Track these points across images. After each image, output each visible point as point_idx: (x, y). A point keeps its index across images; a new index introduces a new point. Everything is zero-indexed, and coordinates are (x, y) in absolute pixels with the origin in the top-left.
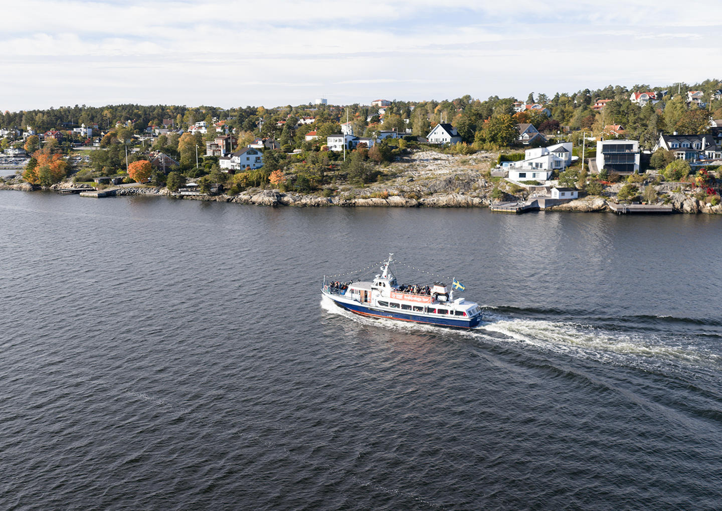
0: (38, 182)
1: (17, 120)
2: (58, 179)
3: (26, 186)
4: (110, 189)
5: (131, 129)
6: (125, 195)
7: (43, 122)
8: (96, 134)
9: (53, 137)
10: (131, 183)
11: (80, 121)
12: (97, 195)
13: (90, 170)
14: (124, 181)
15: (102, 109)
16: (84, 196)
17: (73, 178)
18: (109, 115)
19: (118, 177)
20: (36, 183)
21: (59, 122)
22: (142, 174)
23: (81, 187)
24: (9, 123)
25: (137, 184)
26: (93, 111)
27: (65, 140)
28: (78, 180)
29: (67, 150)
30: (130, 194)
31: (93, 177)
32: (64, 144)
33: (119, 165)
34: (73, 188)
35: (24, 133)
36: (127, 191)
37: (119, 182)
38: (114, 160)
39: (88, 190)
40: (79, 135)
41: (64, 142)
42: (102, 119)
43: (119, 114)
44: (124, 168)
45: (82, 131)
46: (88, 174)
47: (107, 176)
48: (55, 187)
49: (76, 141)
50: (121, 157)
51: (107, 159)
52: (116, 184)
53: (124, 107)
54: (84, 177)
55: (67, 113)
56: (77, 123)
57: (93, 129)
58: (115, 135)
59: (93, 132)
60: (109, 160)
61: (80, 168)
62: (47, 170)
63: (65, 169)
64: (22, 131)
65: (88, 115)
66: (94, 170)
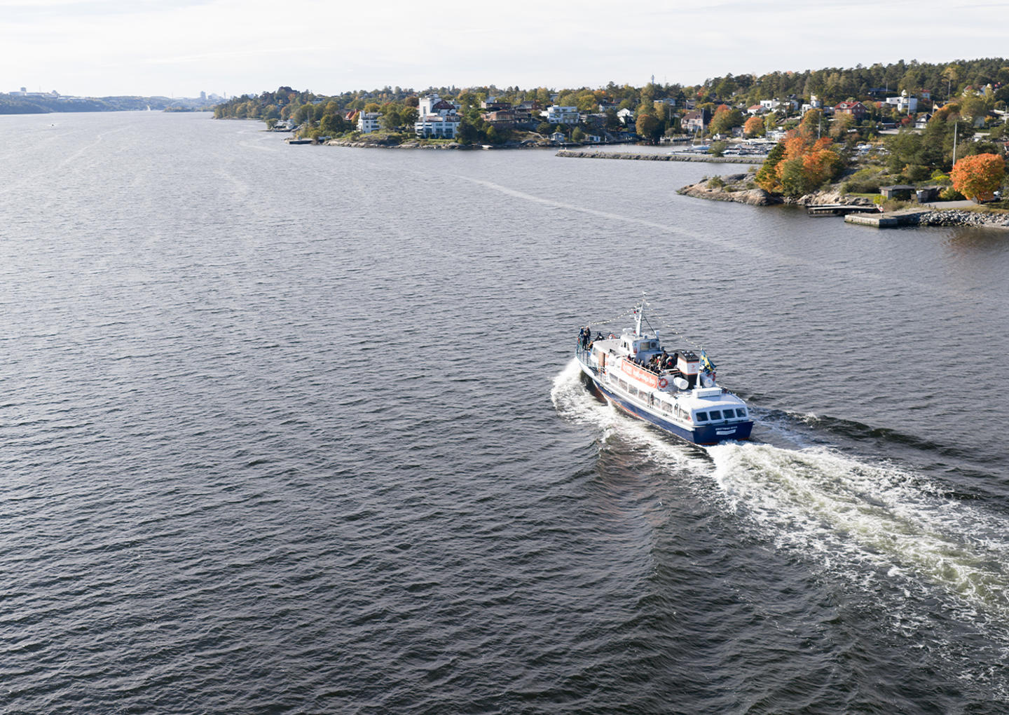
0: (776, 190)
1: (798, 85)
2: (815, 185)
3: (756, 195)
4: (909, 210)
5: (990, 100)
6: (939, 225)
7: (837, 87)
8: (924, 108)
9: (849, 112)
10: (956, 200)
11: (900, 86)
12: (878, 223)
13: (880, 170)
14: (942, 195)
15: (942, 67)
16: (852, 223)
17: (842, 185)
18: (952, 76)
19: (931, 187)
20: (775, 190)
21: (863, 87)
22: (981, 182)
23: (854, 204)
24: (786, 89)
25: (968, 204)
26: (926, 70)
27: (868, 117)
28: (850, 189)
29: (868, 135)
30: (950, 223)
31: (882, 185)
32: (866, 124)
33: (940, 161)
34: (838, 205)
35: (804, 106)
36: (943, 216)
37: (933, 196)
38: (930, 152)
39: (863, 211)
40: (893, 109)
41: (866, 121)
42: (939, 83)
43: (971, 73)
44: (947, 168)
45: (901, 102)
46: (874, 178)
47: (910, 182)
48: (807, 201)
49: (887, 120)
50: (946, 147)
51: (918, 148)
52: (923, 201)
53: (983, 63)
54: (864, 183)
55: (882, 73)
56: (895, 90)
57: (920, 99)
58: (956, 110)
59: (918, 105)
60: (920, 153)
61: (862, 166)
62: (796, 168)
63: (833, 166)
64: (802, 102)
65: (916, 76)
66: (887, 170)
